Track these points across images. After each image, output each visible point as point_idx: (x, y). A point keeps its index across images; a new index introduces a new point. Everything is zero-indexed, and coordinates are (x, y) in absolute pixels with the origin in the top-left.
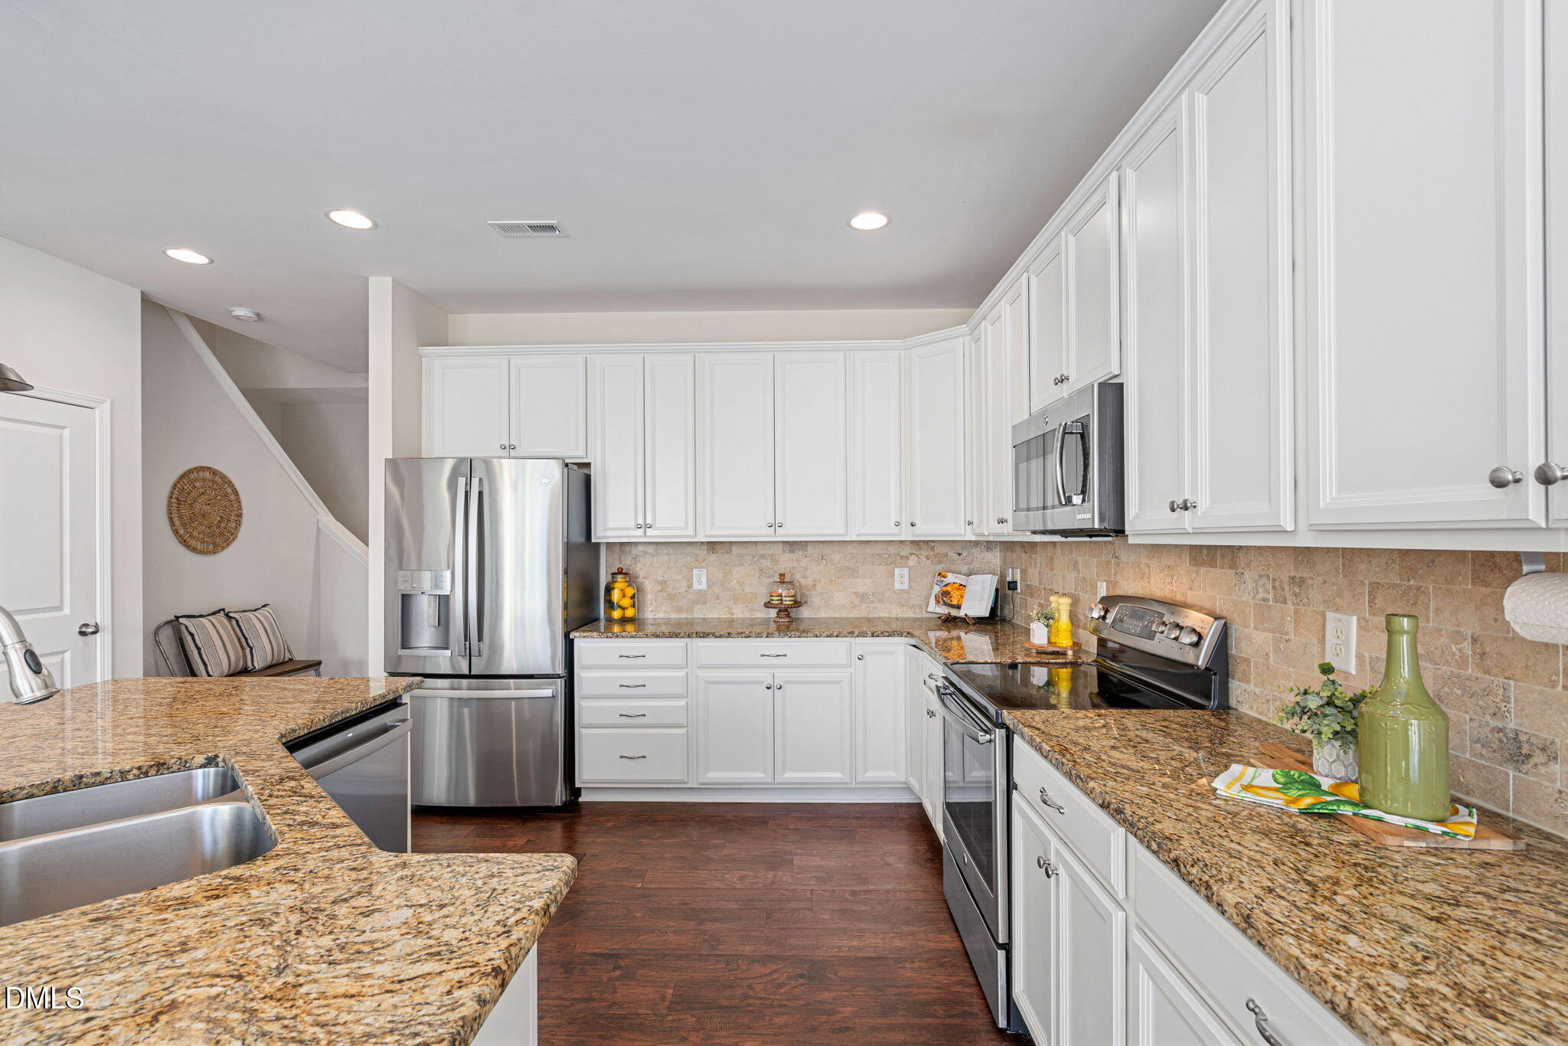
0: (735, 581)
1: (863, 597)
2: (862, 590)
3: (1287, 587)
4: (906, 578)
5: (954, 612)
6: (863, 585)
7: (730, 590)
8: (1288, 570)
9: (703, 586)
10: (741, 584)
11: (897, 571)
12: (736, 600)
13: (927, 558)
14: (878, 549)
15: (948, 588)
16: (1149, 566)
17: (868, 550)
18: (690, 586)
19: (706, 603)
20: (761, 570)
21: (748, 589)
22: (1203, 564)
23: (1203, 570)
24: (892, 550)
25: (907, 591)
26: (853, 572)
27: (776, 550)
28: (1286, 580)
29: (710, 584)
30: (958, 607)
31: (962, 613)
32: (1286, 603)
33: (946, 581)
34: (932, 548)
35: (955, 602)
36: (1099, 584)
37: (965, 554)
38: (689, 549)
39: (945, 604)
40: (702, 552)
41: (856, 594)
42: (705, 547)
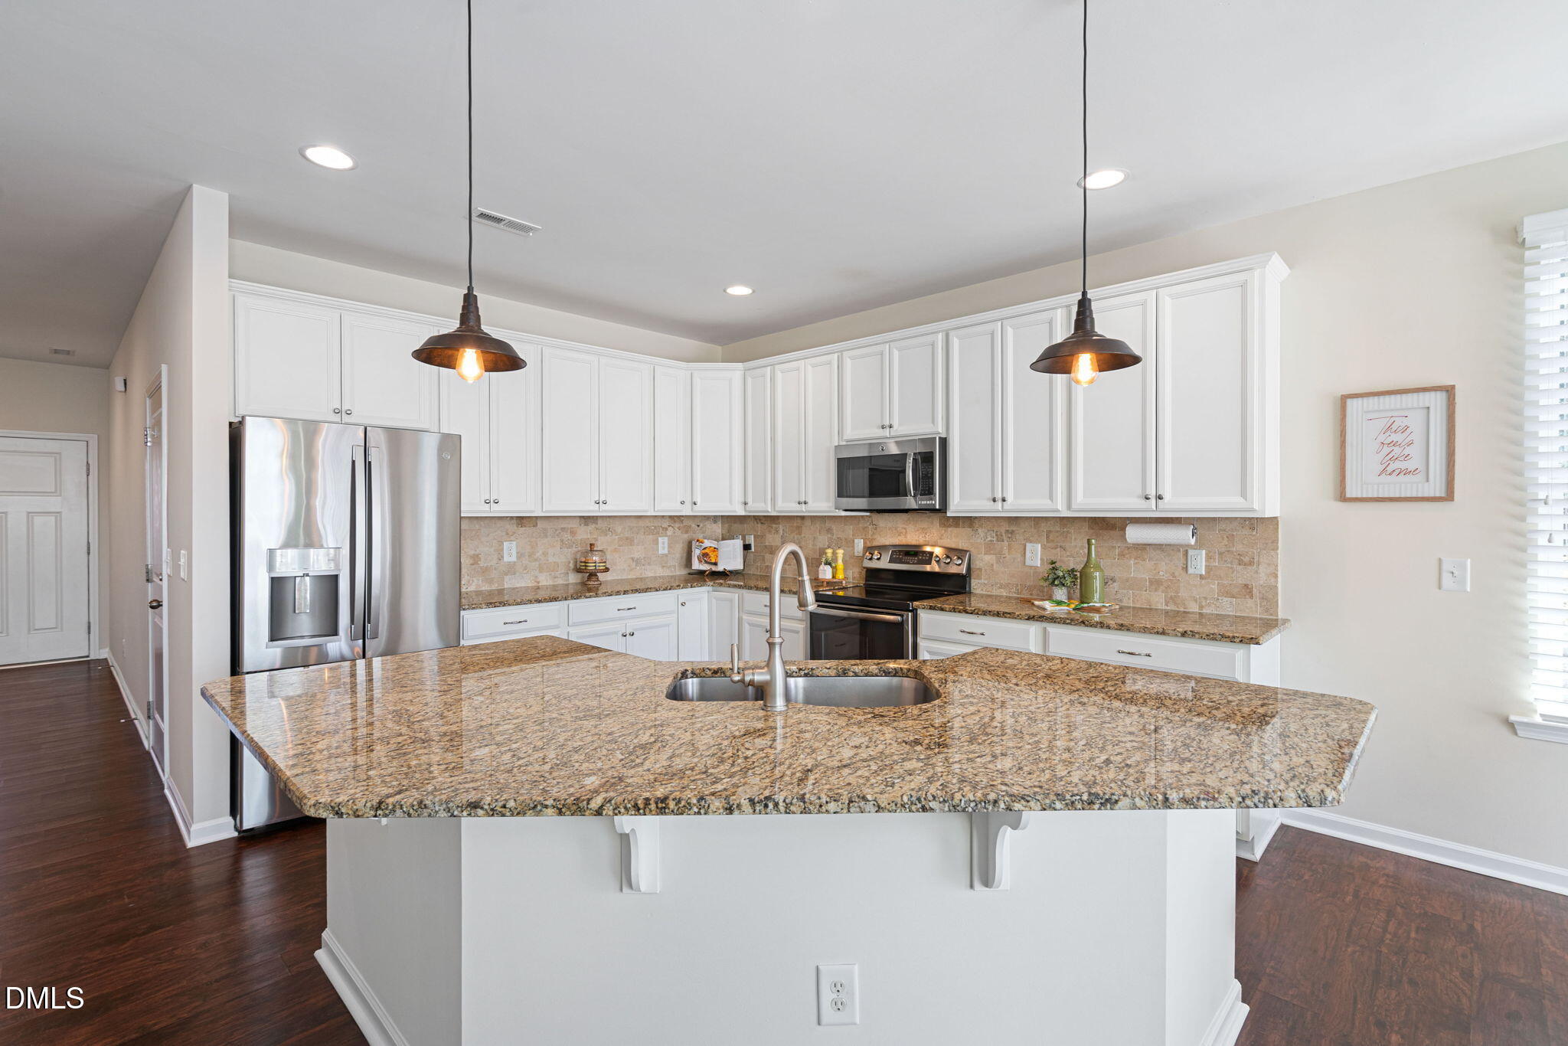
0: (541, 552)
1: (637, 562)
2: (636, 555)
3: (1004, 535)
4: (666, 545)
5: (714, 568)
6: (638, 552)
7: (536, 560)
8: (1005, 527)
9: (514, 558)
10: (545, 554)
11: (660, 539)
12: (541, 569)
13: (679, 528)
14: (647, 523)
15: (706, 551)
16: (905, 529)
17: (641, 523)
18: (500, 558)
19: (515, 574)
20: (562, 541)
21: (551, 559)
22: (950, 526)
23: (949, 529)
24: (657, 523)
25: (666, 555)
26: (630, 541)
27: (574, 524)
28: (1003, 532)
29: (520, 555)
30: (715, 564)
31: (720, 568)
32: (1003, 541)
33: (704, 545)
34: (682, 521)
35: (713, 561)
36: (856, 541)
37: (701, 525)
38: (500, 523)
39: (706, 562)
40: (511, 527)
41: (633, 559)
42: (514, 521)
